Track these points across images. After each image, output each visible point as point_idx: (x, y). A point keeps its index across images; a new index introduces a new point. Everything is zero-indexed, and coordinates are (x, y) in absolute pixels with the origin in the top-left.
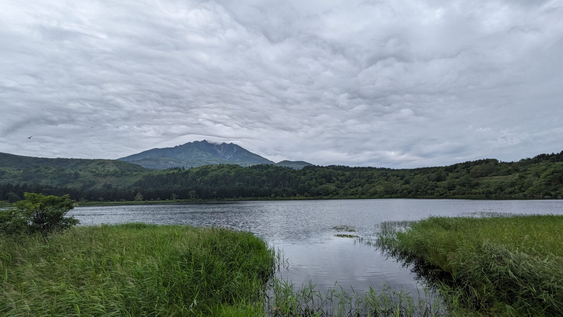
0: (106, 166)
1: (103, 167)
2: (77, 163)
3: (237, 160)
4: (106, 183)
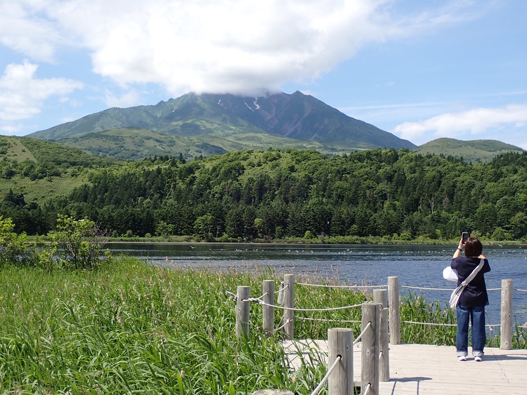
4: (11, 191)
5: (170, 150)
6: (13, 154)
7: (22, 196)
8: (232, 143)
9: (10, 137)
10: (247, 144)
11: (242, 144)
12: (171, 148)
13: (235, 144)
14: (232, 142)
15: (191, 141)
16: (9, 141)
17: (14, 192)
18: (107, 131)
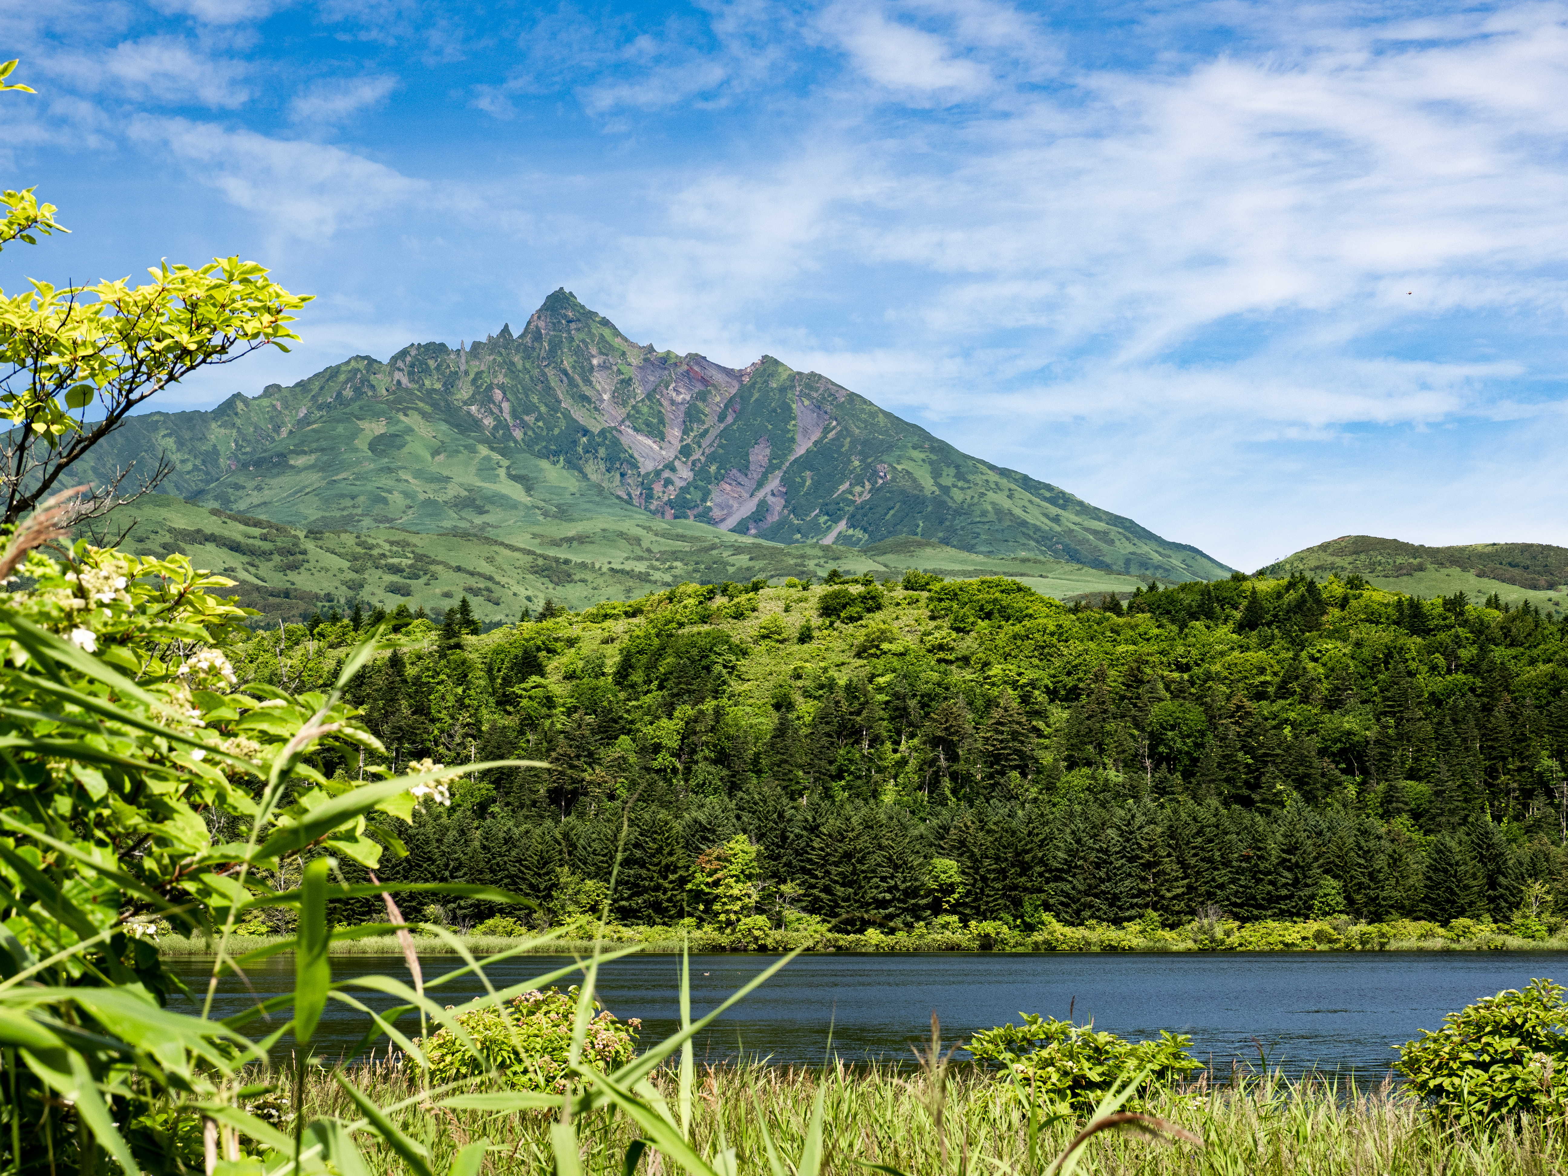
5: (288, 585)
8: (530, 558)
10: (589, 561)
11: (567, 562)
12: (292, 576)
13: (540, 562)
14: (529, 552)
15: (370, 548)
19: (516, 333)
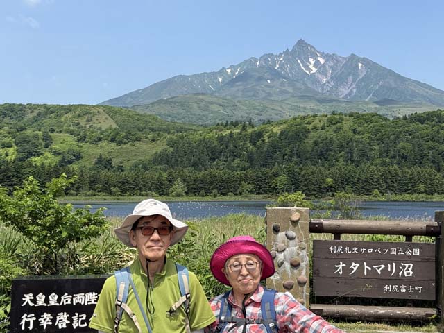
0: (94, 119)
1: (88, 121)
2: (39, 114)
3: (367, 100)
4: (101, 156)
6: (97, 122)
7: (111, 160)
9: (94, 106)
16: (93, 110)
17: (103, 157)
18: (174, 97)
19: (290, 50)
